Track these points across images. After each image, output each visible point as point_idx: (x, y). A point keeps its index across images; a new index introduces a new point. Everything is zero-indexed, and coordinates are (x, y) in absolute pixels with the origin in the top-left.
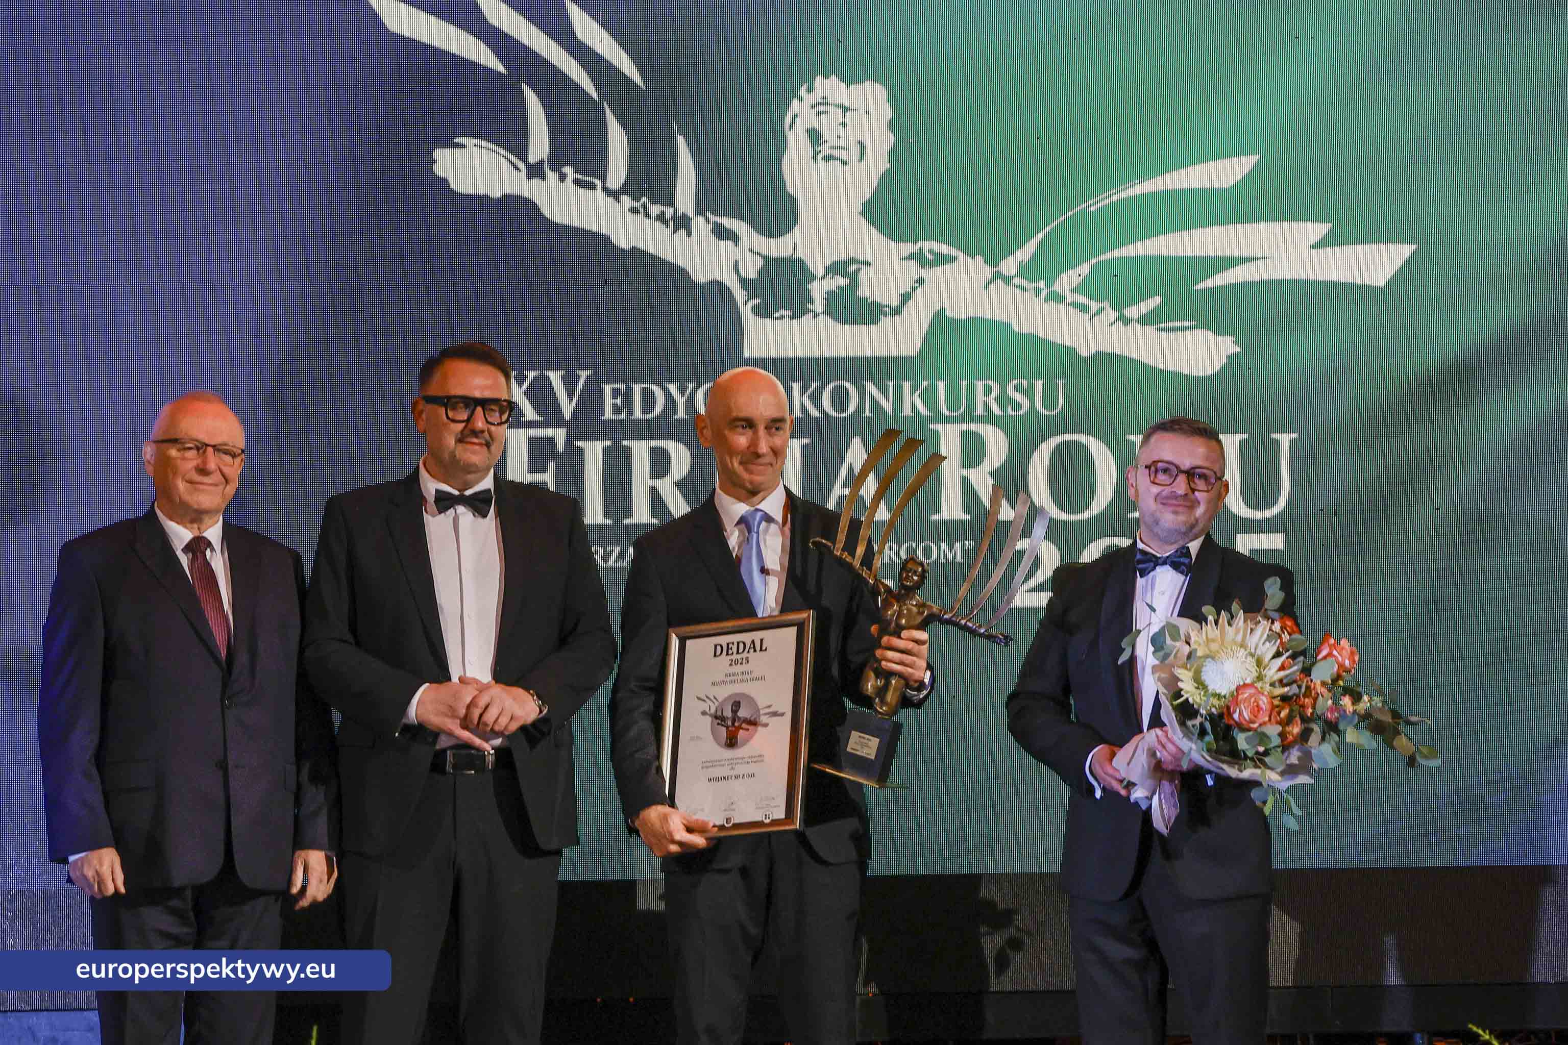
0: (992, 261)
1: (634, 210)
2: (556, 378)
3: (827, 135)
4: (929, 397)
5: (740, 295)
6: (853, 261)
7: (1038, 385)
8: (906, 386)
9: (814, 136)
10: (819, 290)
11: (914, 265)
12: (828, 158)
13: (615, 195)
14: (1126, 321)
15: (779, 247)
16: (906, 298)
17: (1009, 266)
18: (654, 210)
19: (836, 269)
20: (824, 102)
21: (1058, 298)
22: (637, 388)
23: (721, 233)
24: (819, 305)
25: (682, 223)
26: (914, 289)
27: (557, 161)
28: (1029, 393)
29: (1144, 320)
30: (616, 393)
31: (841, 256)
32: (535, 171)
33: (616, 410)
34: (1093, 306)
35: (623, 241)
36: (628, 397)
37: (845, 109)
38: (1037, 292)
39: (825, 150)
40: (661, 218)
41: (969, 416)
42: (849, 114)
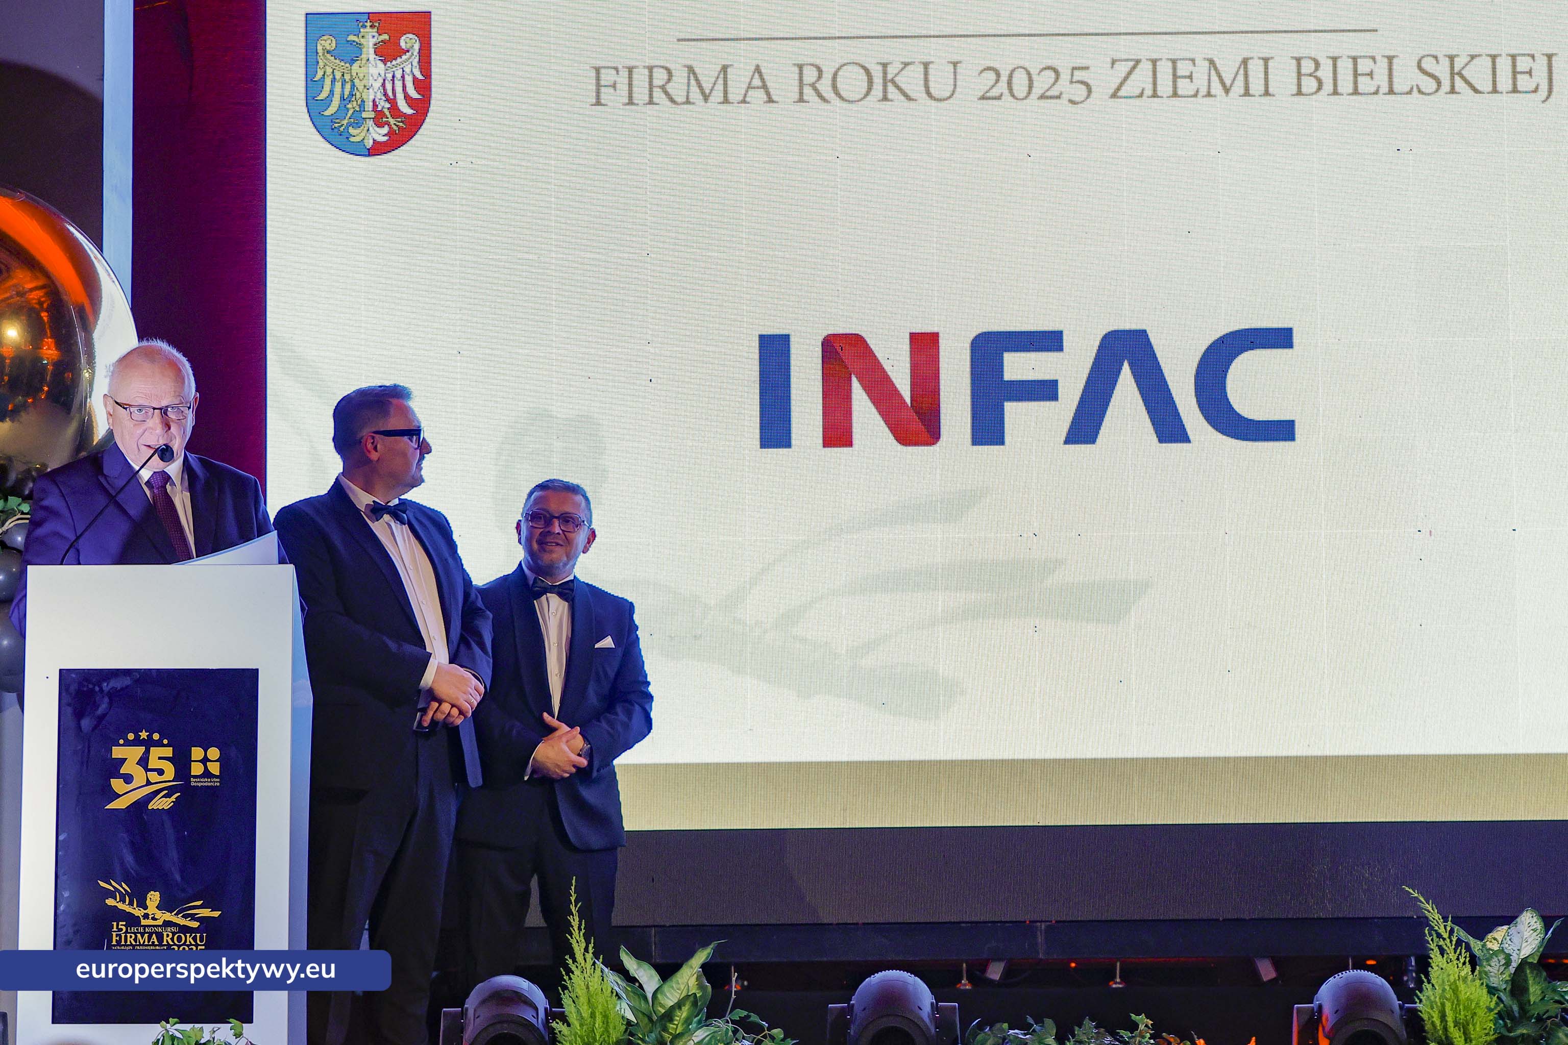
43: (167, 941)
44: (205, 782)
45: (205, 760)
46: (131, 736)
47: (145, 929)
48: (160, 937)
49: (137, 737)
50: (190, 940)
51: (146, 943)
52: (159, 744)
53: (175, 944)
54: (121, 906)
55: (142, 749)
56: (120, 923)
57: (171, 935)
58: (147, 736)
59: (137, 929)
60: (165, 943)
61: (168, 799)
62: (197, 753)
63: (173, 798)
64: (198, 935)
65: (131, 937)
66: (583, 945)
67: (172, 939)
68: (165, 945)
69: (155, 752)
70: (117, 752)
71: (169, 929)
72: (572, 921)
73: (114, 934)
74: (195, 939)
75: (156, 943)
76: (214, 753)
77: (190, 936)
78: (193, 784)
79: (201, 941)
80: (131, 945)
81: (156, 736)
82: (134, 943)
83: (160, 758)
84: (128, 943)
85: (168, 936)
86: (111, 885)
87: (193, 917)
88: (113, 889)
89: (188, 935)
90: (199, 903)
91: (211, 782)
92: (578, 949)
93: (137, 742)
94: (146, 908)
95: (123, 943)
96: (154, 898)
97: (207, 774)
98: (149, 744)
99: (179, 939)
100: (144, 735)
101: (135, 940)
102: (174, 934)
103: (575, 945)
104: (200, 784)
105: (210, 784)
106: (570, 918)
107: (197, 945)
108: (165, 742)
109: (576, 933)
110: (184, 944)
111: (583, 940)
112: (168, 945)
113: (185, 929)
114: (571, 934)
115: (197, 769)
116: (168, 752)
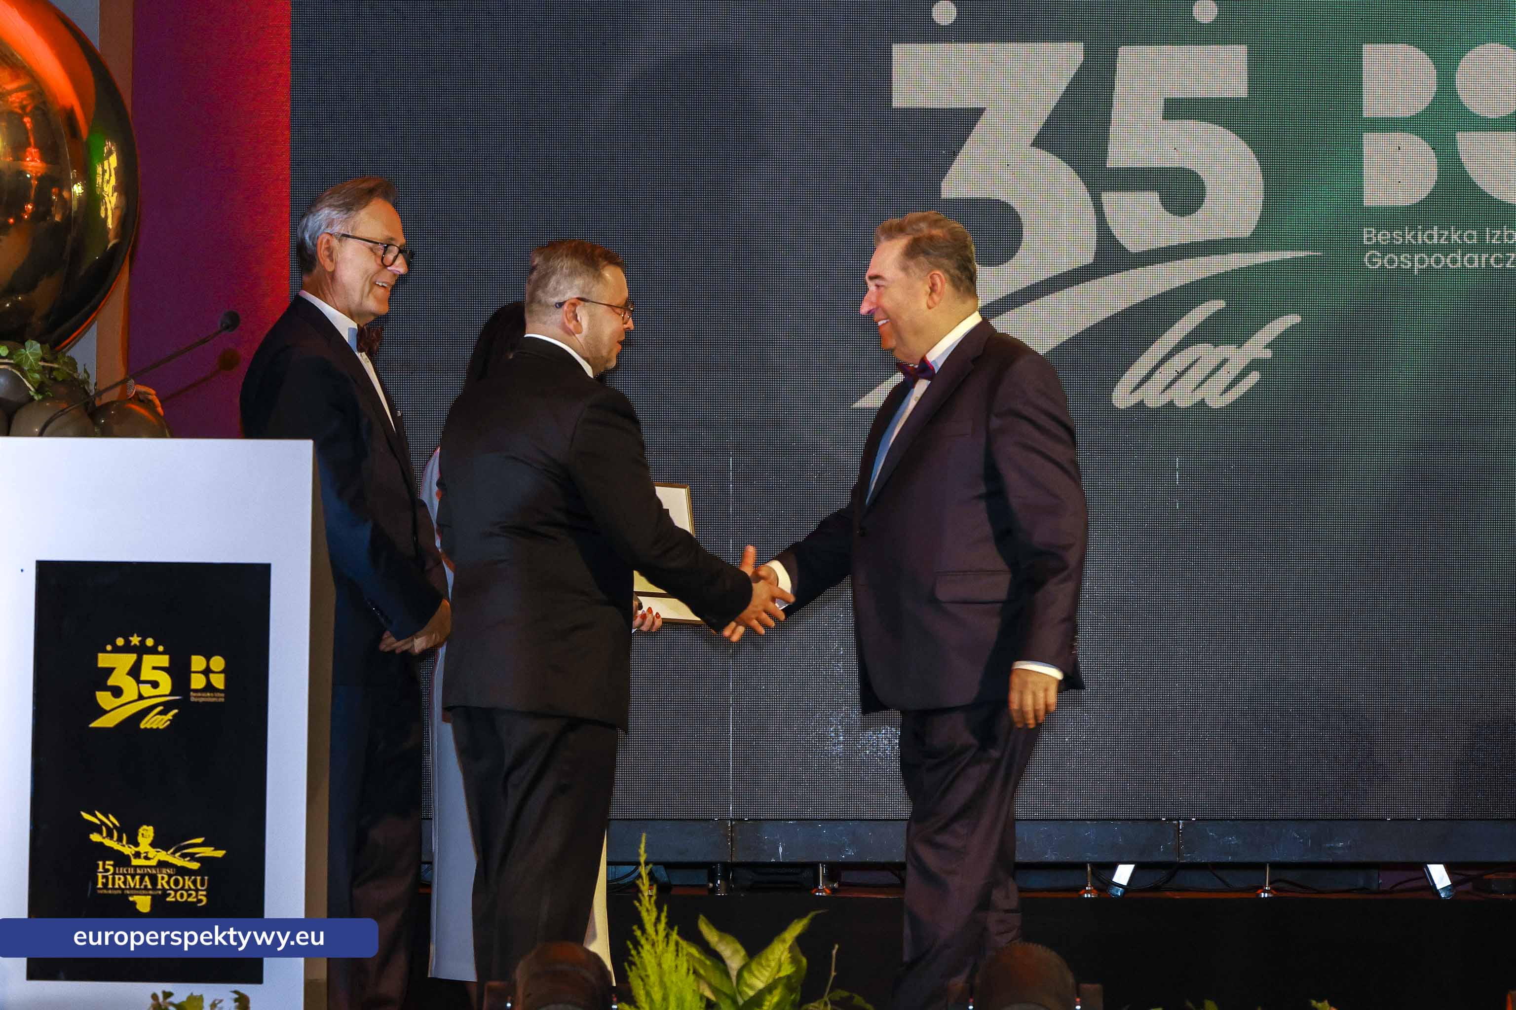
43: (162, 885)
44: (209, 697)
45: (207, 672)
46: (120, 642)
47: (135, 870)
48: (154, 879)
49: (128, 642)
50: (189, 884)
51: (138, 886)
52: (153, 651)
53: (171, 889)
54: (108, 843)
55: (133, 657)
56: (107, 862)
57: (166, 877)
58: (140, 642)
59: (127, 871)
60: (159, 887)
61: (163, 717)
62: (198, 662)
63: (170, 716)
64: (199, 878)
65: (119, 879)
66: (654, 914)
67: (168, 883)
68: (159, 889)
69: (149, 661)
70: (104, 660)
71: (164, 871)
72: (641, 885)
73: (100, 875)
74: (194, 882)
75: (149, 886)
76: (218, 663)
77: (189, 879)
78: (192, 699)
79: (202, 885)
80: (120, 888)
81: (150, 642)
82: (123, 886)
83: (154, 668)
84: (117, 886)
85: (163, 878)
86: (96, 817)
87: (192, 857)
88: (98, 822)
89: (187, 878)
90: (199, 840)
91: (214, 697)
92: (648, 919)
93: (127, 649)
94: (137, 844)
95: (110, 886)
96: (146, 834)
97: (209, 687)
98: (141, 651)
99: (177, 882)
100: (135, 640)
101: (125, 883)
102: (170, 876)
103: (644, 914)
104: (201, 700)
105: (213, 700)
106: (639, 882)
107: (197, 890)
108: (161, 648)
109: (645, 901)
110: (182, 889)
111: (654, 909)
112: (164, 889)
113: (183, 871)
114: (640, 901)
115: (197, 682)
116: (164, 660)
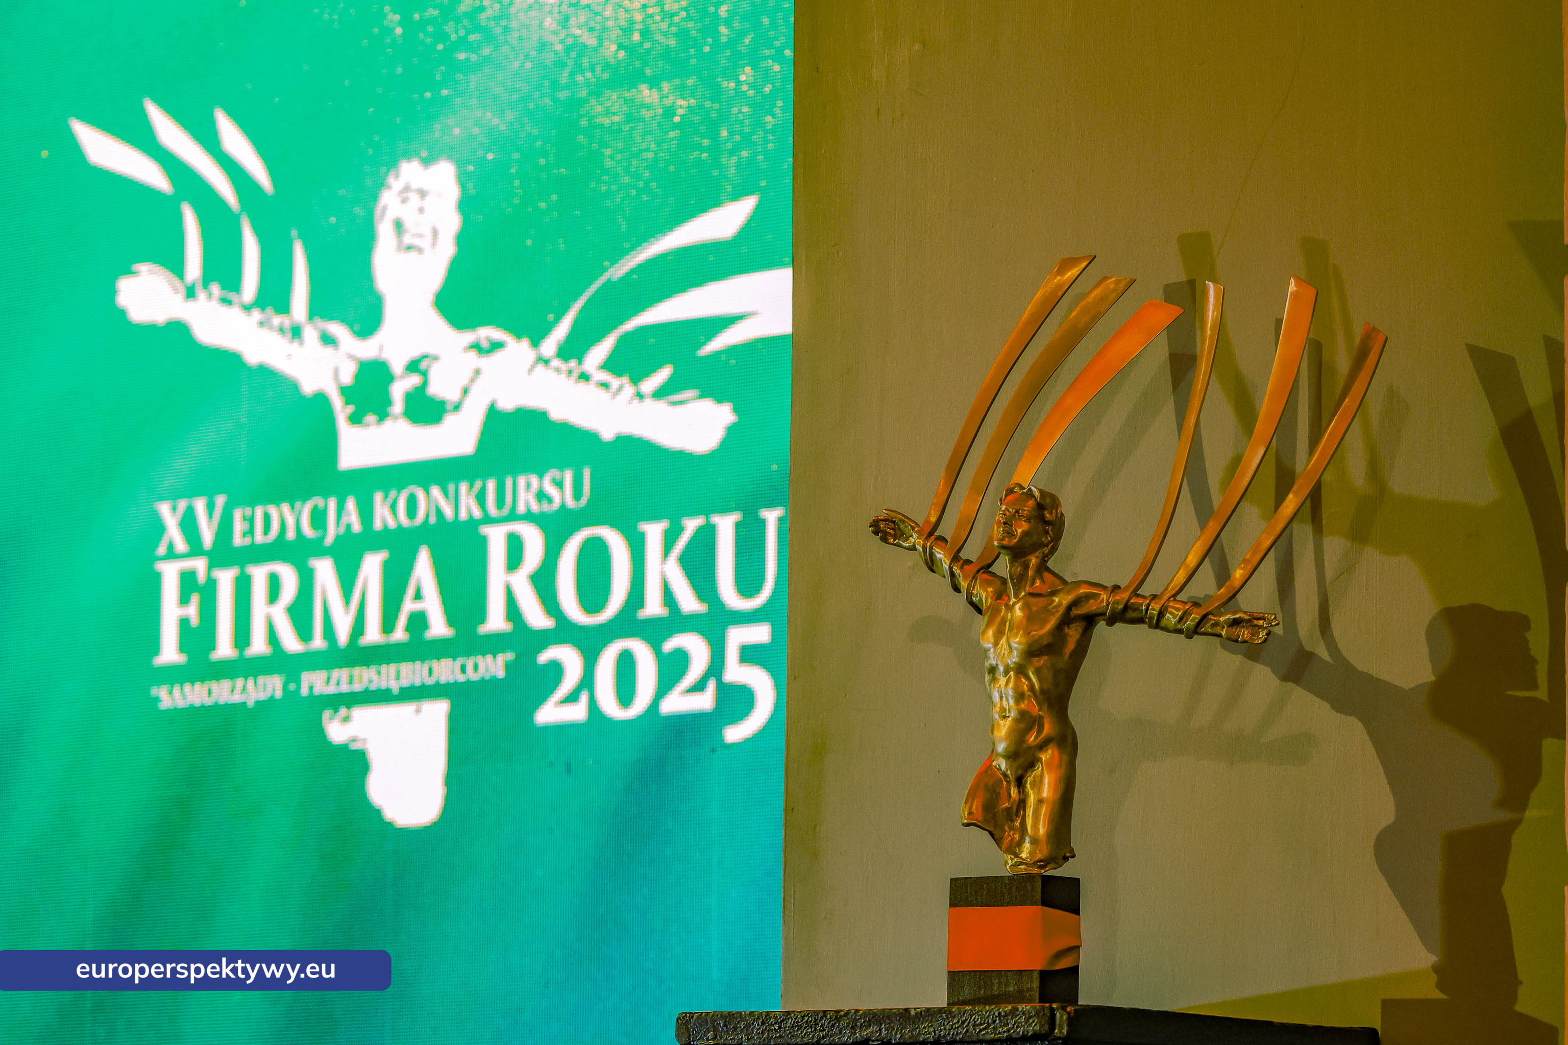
0: (535, 343)
1: (261, 324)
2: (200, 505)
3: (409, 223)
4: (481, 498)
5: (337, 402)
6: (425, 356)
7: (568, 477)
8: (463, 488)
9: (399, 226)
10: (399, 390)
11: (472, 355)
12: (409, 248)
13: (247, 308)
14: (640, 396)
15: (367, 349)
16: (465, 391)
17: (549, 347)
18: (276, 321)
19: (413, 366)
20: (407, 189)
21: (584, 377)
22: (259, 513)
23: (328, 340)
24: (398, 407)
25: (296, 333)
26: (472, 381)
27: (207, 279)
28: (559, 484)
29: (660, 394)
30: (244, 518)
31: (415, 353)
32: (190, 293)
33: (244, 535)
34: (615, 383)
35: (252, 357)
36: (251, 520)
37: (423, 193)
38: (570, 372)
39: (407, 240)
40: (281, 330)
41: (513, 517)
42: (428, 198)
